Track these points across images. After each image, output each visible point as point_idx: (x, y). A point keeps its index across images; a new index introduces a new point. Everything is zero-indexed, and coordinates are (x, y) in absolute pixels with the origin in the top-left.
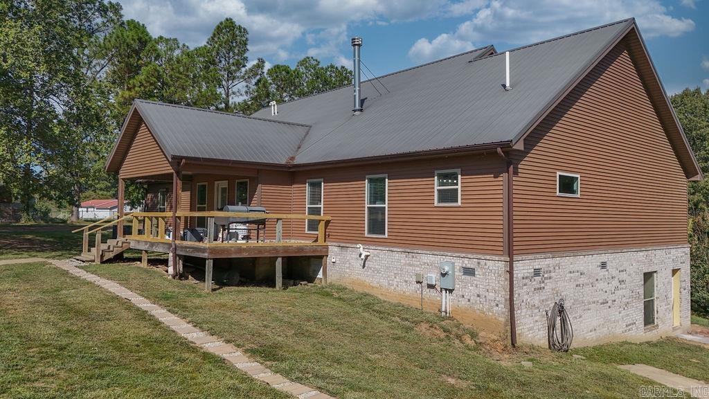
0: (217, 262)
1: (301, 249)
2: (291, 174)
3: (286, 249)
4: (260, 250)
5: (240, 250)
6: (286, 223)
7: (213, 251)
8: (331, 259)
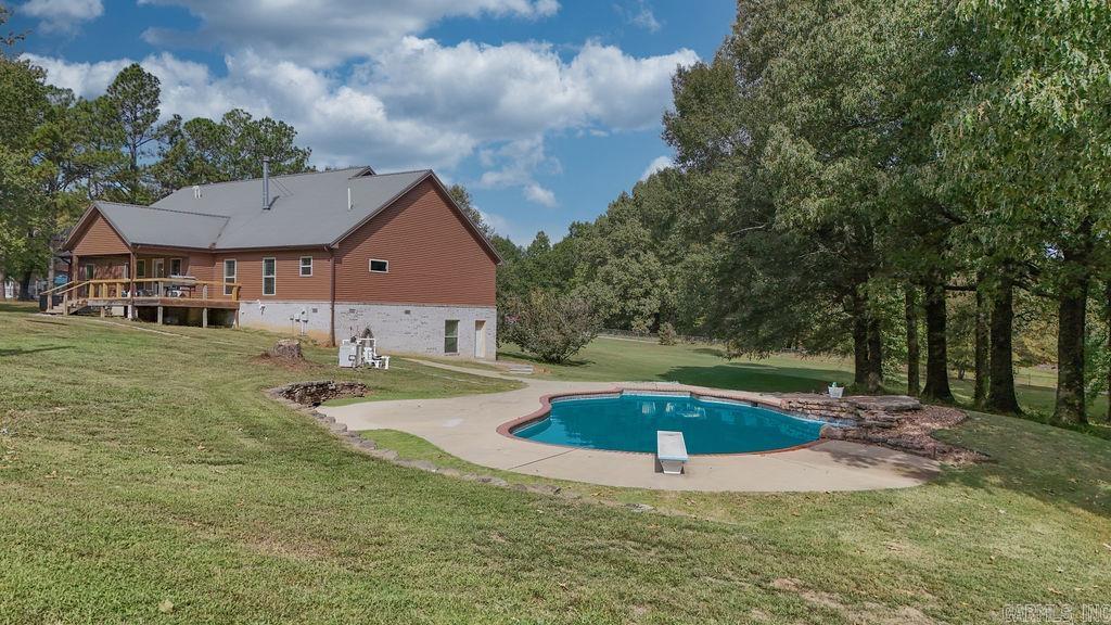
0: (166, 309)
1: (219, 304)
2: (212, 255)
3: (209, 303)
4: (192, 303)
5: (179, 302)
6: (210, 288)
7: (162, 301)
8: (241, 311)
